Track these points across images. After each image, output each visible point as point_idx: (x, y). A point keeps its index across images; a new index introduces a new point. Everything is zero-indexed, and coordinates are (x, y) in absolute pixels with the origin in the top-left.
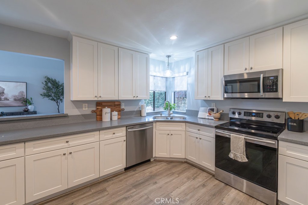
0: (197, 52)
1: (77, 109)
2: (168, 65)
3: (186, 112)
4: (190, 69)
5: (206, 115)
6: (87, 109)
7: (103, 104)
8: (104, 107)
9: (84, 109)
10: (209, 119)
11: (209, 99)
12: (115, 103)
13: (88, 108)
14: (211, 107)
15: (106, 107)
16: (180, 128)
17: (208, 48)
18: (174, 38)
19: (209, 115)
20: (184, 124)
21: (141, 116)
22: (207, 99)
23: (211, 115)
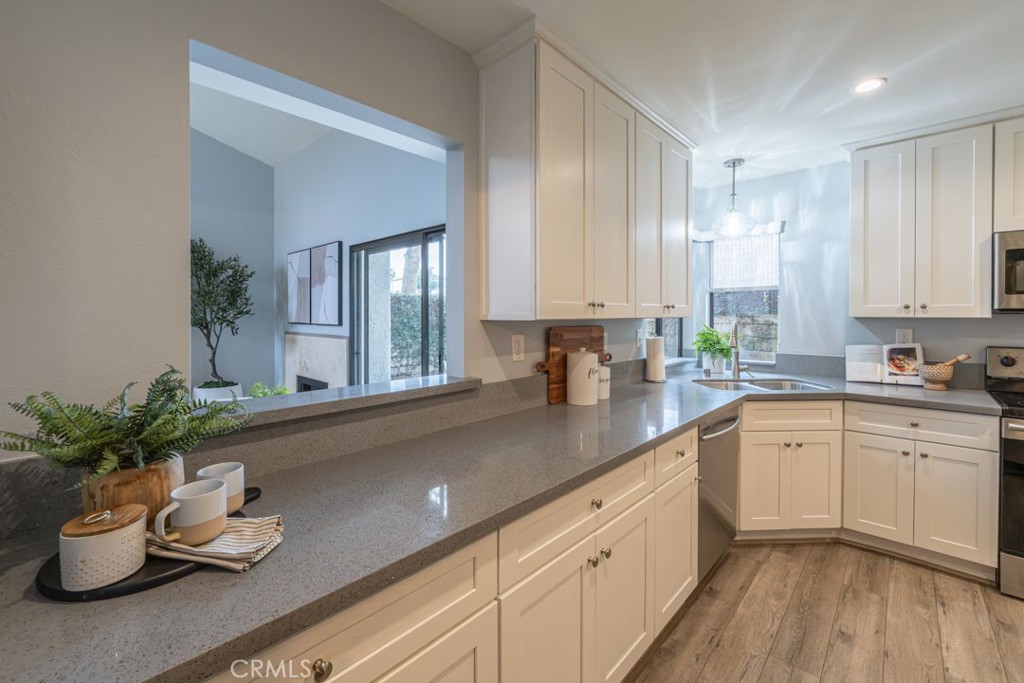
0: (859, 149)
1: (495, 359)
2: (734, 194)
3: (774, 362)
4: (795, 211)
5: (883, 371)
6: (522, 356)
7: (567, 336)
8: (576, 346)
9: (515, 357)
10: (897, 384)
11: (920, 314)
12: (591, 331)
13: (526, 352)
14: (894, 342)
15: (583, 349)
16: (825, 421)
17: (915, 138)
18: (868, 85)
19: (898, 372)
20: (838, 405)
21: (645, 380)
22: (911, 315)
23: (903, 370)
